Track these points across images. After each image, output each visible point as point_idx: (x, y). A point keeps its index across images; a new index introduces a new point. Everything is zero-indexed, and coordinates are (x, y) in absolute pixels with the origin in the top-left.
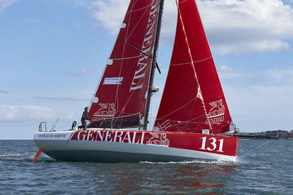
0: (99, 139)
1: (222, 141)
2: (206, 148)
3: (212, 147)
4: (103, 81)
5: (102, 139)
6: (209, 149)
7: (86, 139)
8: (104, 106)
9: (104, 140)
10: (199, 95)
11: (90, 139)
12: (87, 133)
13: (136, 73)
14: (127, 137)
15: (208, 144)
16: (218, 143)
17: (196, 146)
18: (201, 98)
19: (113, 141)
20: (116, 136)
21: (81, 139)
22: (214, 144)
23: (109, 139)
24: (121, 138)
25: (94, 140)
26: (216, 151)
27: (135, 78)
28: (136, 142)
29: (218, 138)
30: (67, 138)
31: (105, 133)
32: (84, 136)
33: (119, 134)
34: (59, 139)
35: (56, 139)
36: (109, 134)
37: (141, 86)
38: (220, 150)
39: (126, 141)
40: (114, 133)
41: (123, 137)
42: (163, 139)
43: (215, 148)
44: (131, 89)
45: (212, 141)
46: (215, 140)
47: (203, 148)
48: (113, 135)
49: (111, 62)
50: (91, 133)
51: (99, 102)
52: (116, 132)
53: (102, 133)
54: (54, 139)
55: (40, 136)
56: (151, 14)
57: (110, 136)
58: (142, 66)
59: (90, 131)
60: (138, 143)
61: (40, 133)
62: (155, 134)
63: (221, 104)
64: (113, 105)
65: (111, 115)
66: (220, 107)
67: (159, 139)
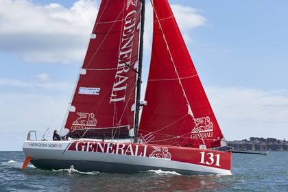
0: (100, 150)
1: (218, 156)
2: (205, 162)
3: (210, 161)
4: (77, 90)
5: (103, 150)
6: (207, 163)
7: (85, 150)
8: (82, 115)
9: (105, 151)
10: (190, 112)
11: (90, 150)
12: (86, 144)
13: (115, 85)
14: (129, 149)
15: (207, 158)
16: (215, 158)
17: (196, 160)
18: (192, 114)
19: (115, 152)
20: (118, 148)
21: (80, 149)
22: (211, 158)
23: (110, 151)
24: (123, 150)
25: (95, 151)
26: (213, 166)
27: (114, 89)
28: (138, 154)
29: (215, 153)
30: (63, 148)
31: (106, 145)
32: (83, 147)
33: (121, 146)
34: (54, 148)
35: (51, 148)
36: (110, 146)
37: (123, 99)
38: (218, 164)
39: (129, 154)
40: (116, 145)
41: (125, 149)
42: (165, 153)
43: (213, 162)
44: (111, 100)
45: (210, 156)
46: (212, 155)
47: (202, 162)
48: (115, 147)
49: (84, 72)
50: (90, 144)
51: (76, 111)
52: (118, 144)
53: (102, 145)
54: (48, 148)
55: (31, 144)
56: (125, 29)
57: (111, 148)
58: (122, 79)
59: (89, 143)
60: (140, 155)
61: (29, 141)
62: (157, 148)
63: (208, 121)
64: (92, 115)
65: (92, 125)
66: (208, 124)
67: (161, 152)
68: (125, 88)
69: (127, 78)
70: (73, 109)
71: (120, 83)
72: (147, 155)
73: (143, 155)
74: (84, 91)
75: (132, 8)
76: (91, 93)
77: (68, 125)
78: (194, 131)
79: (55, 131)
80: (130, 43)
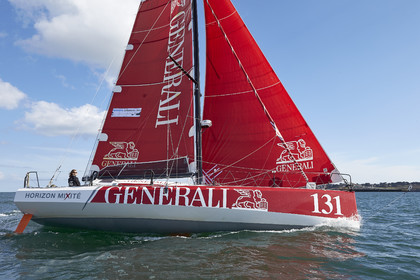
0: (147, 201)
1: (338, 198)
2: (320, 210)
3: (328, 209)
4: (110, 112)
5: (152, 200)
6: (324, 211)
7: (122, 201)
8: (118, 145)
9: (157, 202)
11: (130, 201)
12: (123, 191)
13: (162, 103)
14: (198, 197)
15: (322, 205)
16: (333, 202)
17: (307, 209)
18: (281, 136)
19: (173, 203)
20: (178, 195)
21: (112, 199)
22: (328, 203)
23: (166, 202)
24: (187, 200)
25: (138, 202)
26: (333, 215)
27: (160, 109)
28: (214, 204)
29: (333, 195)
30: (83, 200)
31: (158, 190)
32: (118, 196)
33: (183, 191)
34: (68, 200)
35: (61, 200)
36: (165, 192)
37: (175, 120)
38: (339, 212)
39: (198, 204)
40: (175, 190)
41: (190, 196)
42: (258, 200)
43: (331, 209)
44: (158, 123)
45: (326, 199)
46: (329, 197)
48: (172, 194)
49: (119, 89)
50: (130, 191)
51: (109, 140)
52: (178, 189)
53: (151, 191)
54: (57, 200)
55: (28, 195)
56: (170, 35)
57: (167, 195)
58: (171, 95)
59: (128, 188)
60: (218, 206)
61: (26, 189)
62: (244, 192)
63: (303, 146)
64: (132, 145)
65: (132, 158)
66: (302, 149)
67: (251, 199)
68: (177, 106)
69: (178, 93)
70: (105, 138)
71: (168, 100)
72: (229, 205)
73: (221, 206)
74: (118, 113)
75: (178, 9)
76: (130, 115)
77: (97, 160)
78: (281, 161)
79: (73, 172)
80: (180, 50)
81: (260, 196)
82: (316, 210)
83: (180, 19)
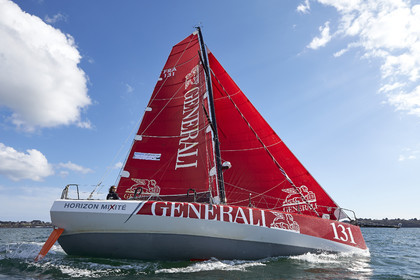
0: (194, 216)
1: (349, 230)
2: (339, 237)
3: (344, 237)
5: (199, 215)
6: (342, 239)
7: (168, 214)
8: (140, 182)
9: (203, 217)
11: (177, 214)
13: (179, 151)
14: (240, 214)
15: (340, 232)
18: (290, 180)
19: (219, 219)
20: (222, 212)
21: (159, 213)
22: (343, 232)
23: (211, 217)
24: (230, 216)
25: (185, 216)
26: (350, 243)
27: (179, 156)
28: (255, 223)
29: (346, 227)
30: (129, 211)
31: (203, 207)
32: (165, 210)
33: (226, 209)
34: (112, 211)
35: (105, 211)
36: (210, 208)
37: (194, 164)
38: (353, 241)
39: (241, 221)
40: (219, 208)
41: (233, 214)
42: (291, 222)
43: (347, 237)
44: (177, 166)
45: (341, 229)
46: (343, 228)
48: (217, 211)
49: (140, 138)
51: (130, 177)
52: (221, 207)
55: (67, 205)
56: (185, 103)
57: (212, 211)
58: (188, 146)
59: (173, 203)
60: (258, 224)
61: (64, 200)
62: (278, 214)
63: (306, 191)
64: (153, 182)
66: (305, 194)
67: (285, 221)
68: (196, 153)
69: (195, 144)
70: (127, 174)
71: (186, 149)
72: (268, 225)
73: (261, 224)
78: (287, 204)
79: (113, 188)
80: (196, 113)
81: (292, 219)
82: (337, 237)
83: (194, 93)
